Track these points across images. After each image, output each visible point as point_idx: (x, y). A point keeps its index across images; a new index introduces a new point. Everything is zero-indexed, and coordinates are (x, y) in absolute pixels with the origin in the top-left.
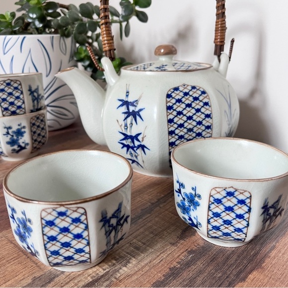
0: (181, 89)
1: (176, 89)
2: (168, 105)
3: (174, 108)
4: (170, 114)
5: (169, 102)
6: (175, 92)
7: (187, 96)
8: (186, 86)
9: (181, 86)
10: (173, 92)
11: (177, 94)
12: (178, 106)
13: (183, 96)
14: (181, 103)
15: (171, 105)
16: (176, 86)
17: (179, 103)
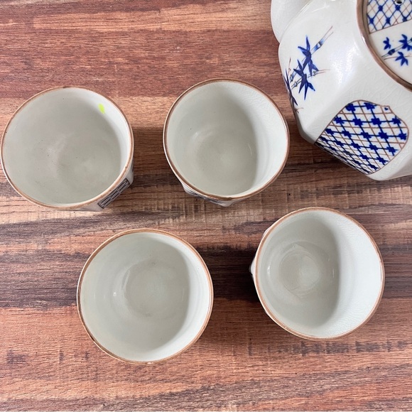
0: (376, 110)
1: (370, 106)
2: (339, 116)
3: (344, 125)
4: (334, 125)
5: (344, 114)
6: (365, 109)
7: (374, 124)
8: (388, 111)
9: (381, 107)
10: (361, 107)
11: (364, 114)
12: (351, 127)
13: (370, 120)
14: (358, 126)
15: (343, 118)
16: (374, 101)
17: (356, 124)
